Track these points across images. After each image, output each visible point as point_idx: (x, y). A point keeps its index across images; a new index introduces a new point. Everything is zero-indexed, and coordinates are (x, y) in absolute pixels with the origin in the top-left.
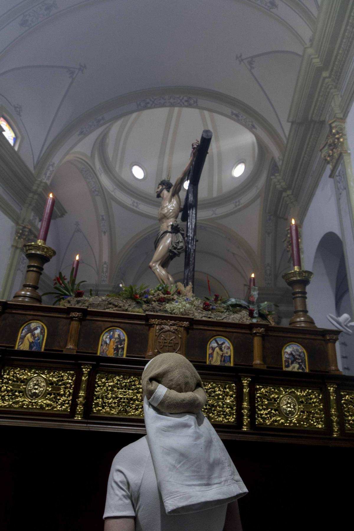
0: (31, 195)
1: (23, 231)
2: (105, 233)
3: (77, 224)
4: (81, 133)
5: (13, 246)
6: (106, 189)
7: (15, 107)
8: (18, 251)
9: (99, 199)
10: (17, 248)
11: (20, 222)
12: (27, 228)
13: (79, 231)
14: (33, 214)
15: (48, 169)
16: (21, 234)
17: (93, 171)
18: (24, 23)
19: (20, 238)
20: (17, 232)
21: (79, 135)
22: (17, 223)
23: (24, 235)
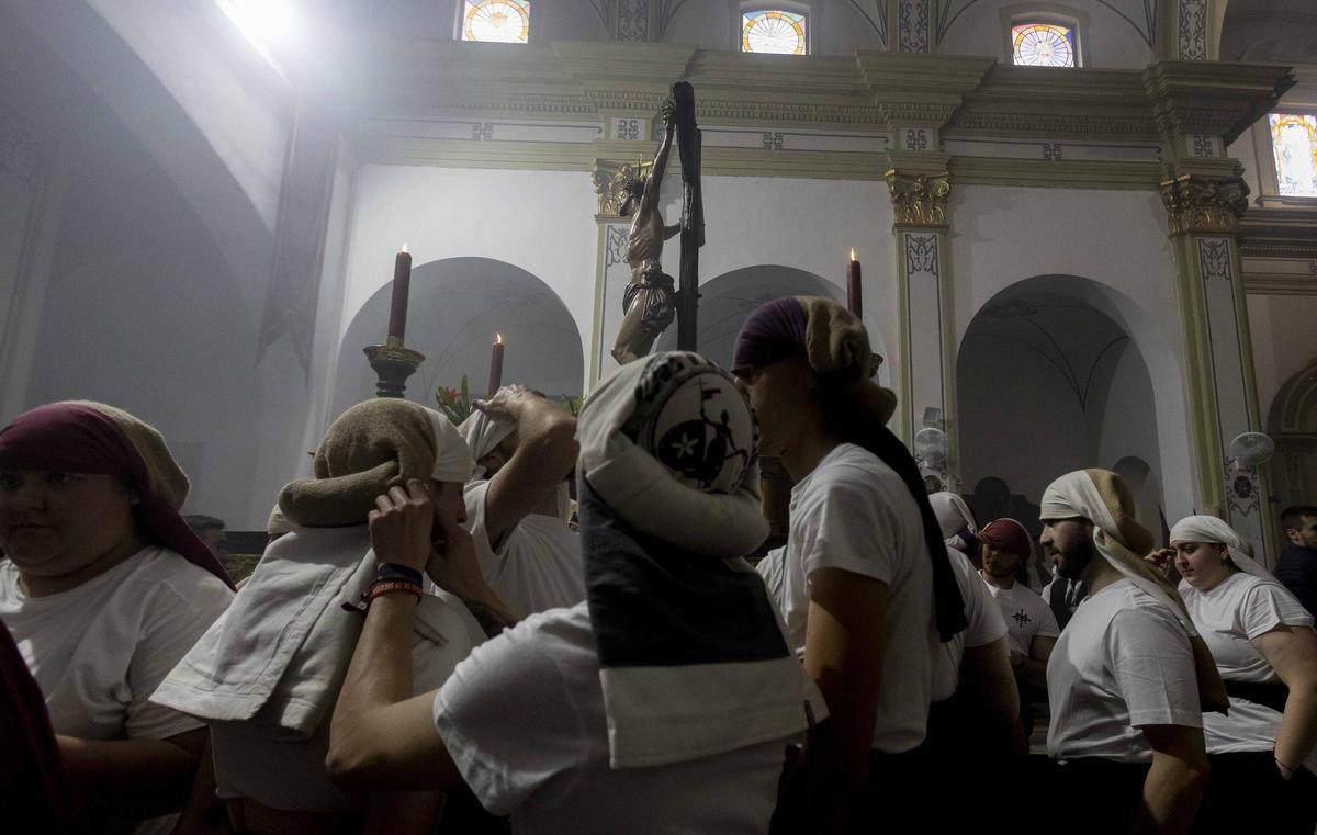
0: (1157, 110)
1: (1176, 192)
5: (1170, 237)
8: (1188, 240)
10: (1180, 235)
11: (1165, 179)
12: (1185, 180)
16: (1175, 202)
19: (1178, 211)
20: (1168, 203)
22: (1160, 188)
23: (1184, 199)
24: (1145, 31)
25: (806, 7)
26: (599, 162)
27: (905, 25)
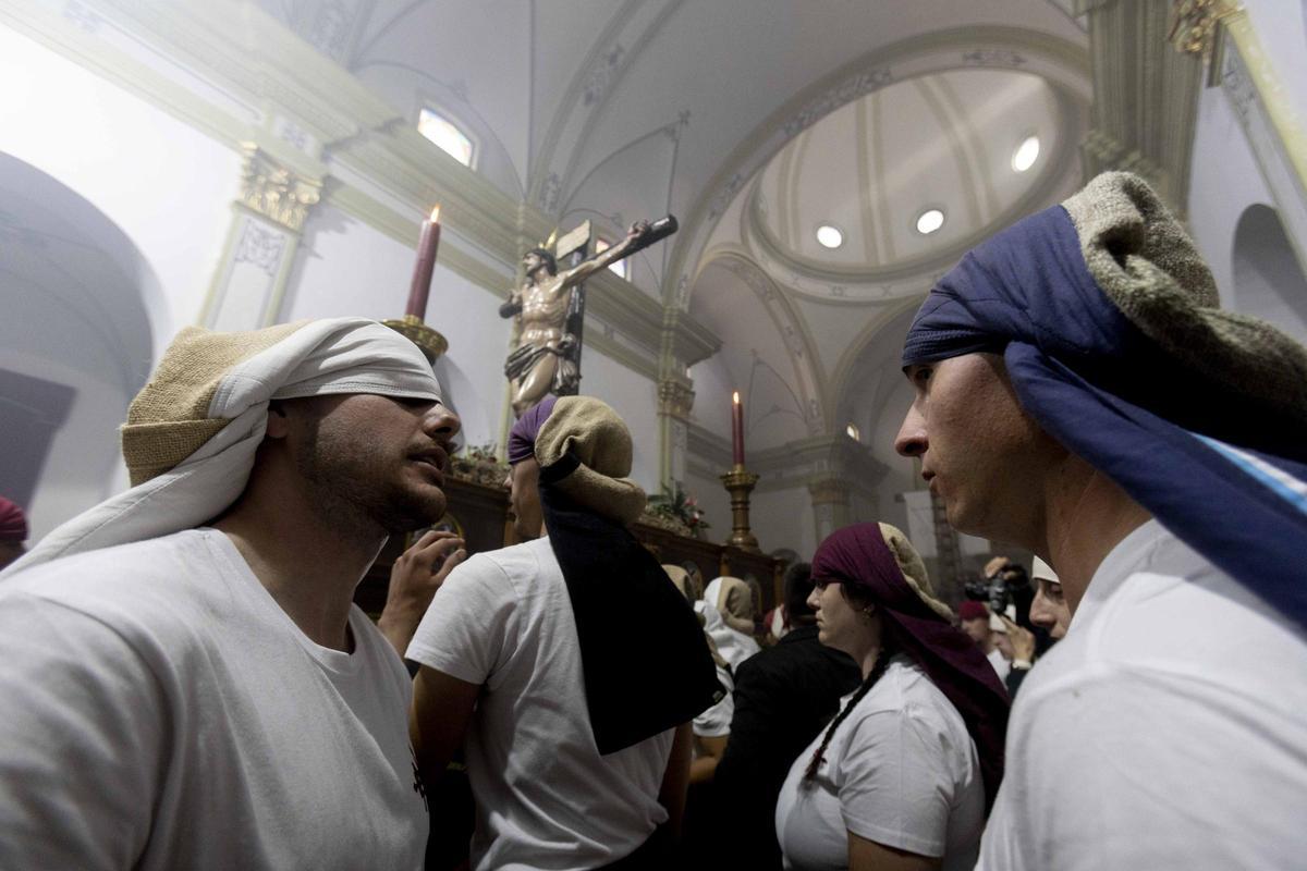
0: (664, 334)
1: (667, 388)
2: (799, 354)
3: (754, 352)
4: (713, 214)
5: (659, 414)
6: (782, 285)
7: (613, 219)
8: (668, 419)
9: (775, 304)
10: (664, 415)
11: (660, 377)
13: (759, 362)
14: (675, 360)
15: (680, 287)
16: (666, 393)
17: (755, 264)
18: (589, 98)
19: (665, 399)
20: (660, 393)
21: (710, 219)
22: (656, 380)
24: (660, 280)
25: (476, 139)
26: (259, 151)
27: (543, 198)
